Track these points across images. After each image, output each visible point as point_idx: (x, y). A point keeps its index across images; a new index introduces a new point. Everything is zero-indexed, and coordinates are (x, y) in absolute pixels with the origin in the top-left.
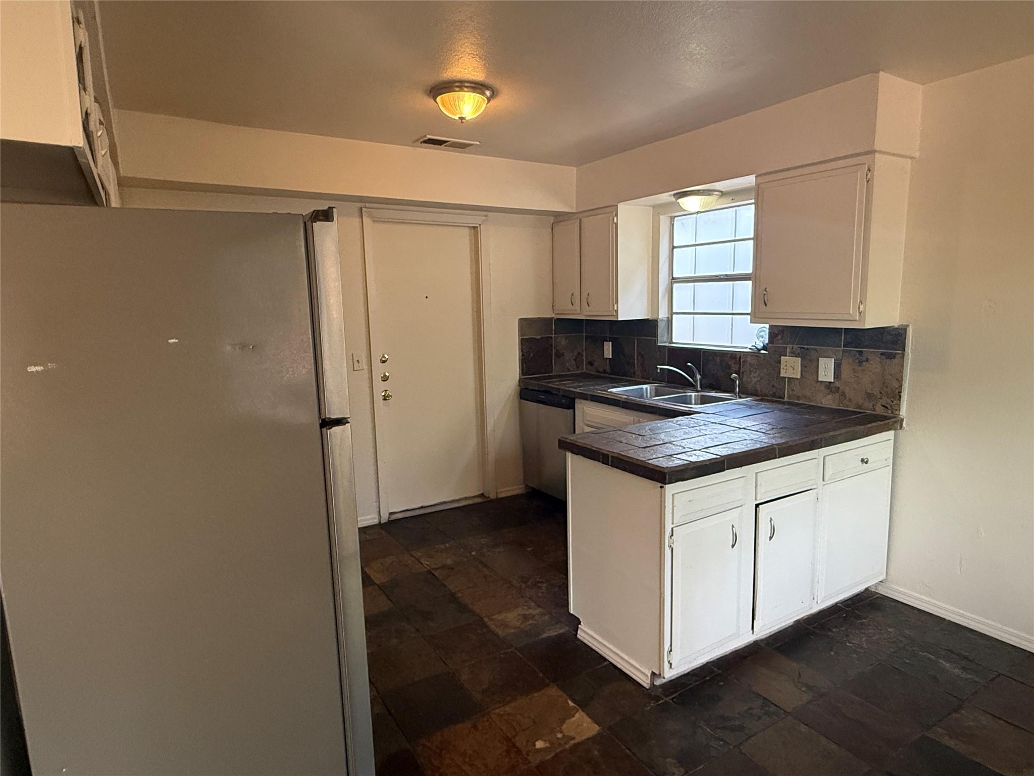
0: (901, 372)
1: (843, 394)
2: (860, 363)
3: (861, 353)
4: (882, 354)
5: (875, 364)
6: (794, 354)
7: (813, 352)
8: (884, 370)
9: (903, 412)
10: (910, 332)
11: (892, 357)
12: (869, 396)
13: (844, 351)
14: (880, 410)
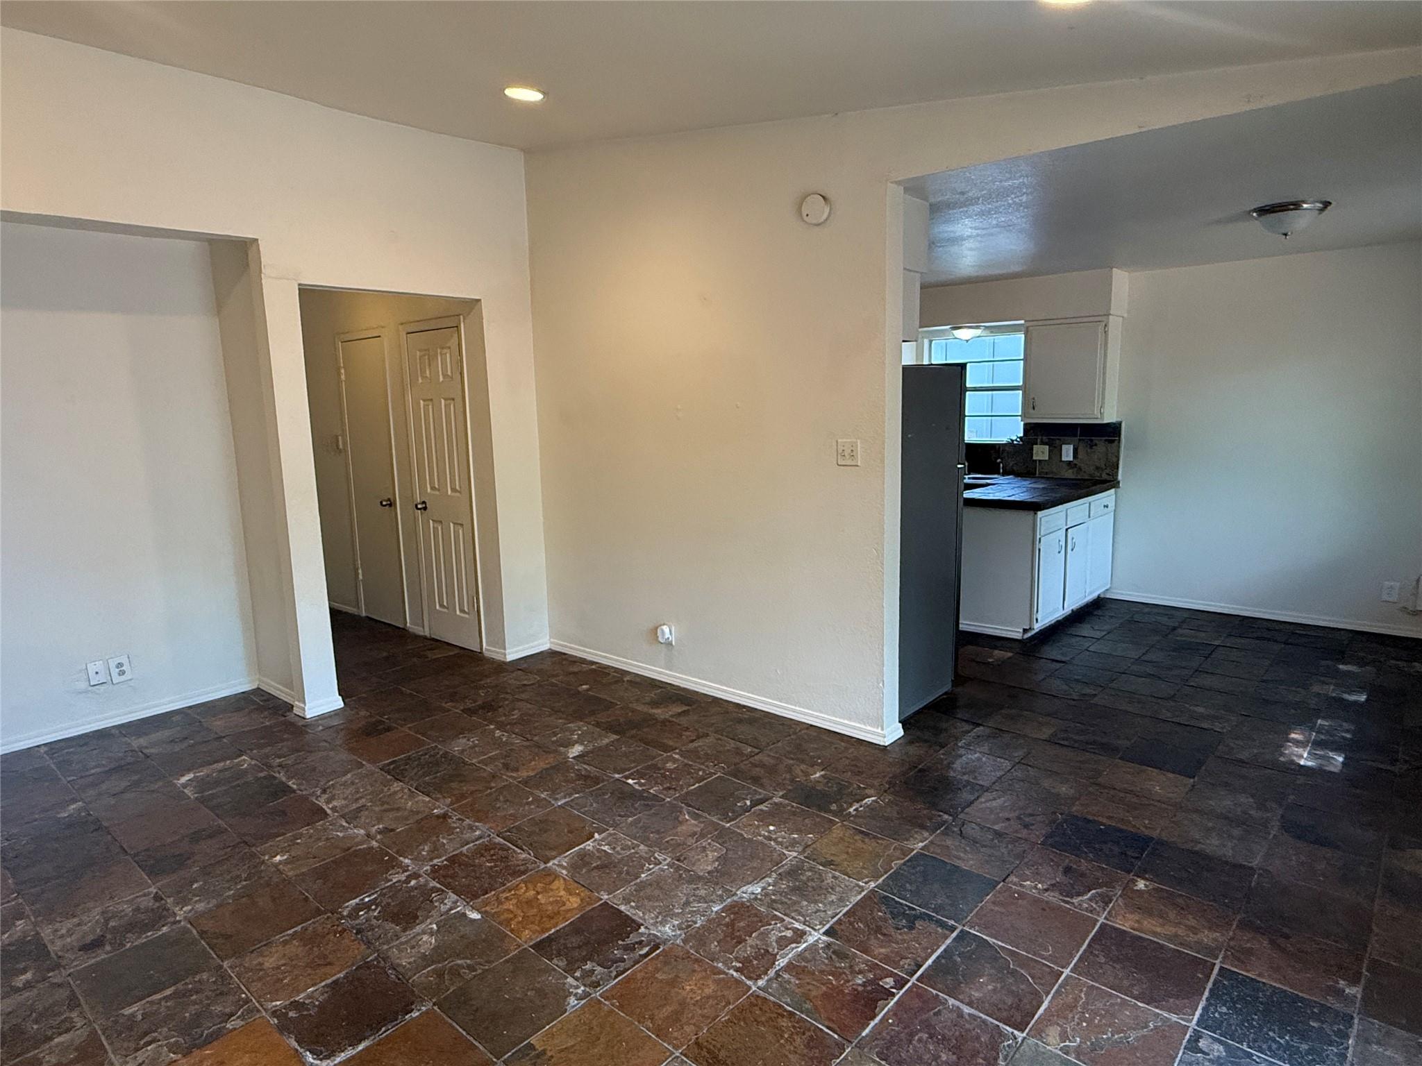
0: (1118, 452)
1: (1080, 469)
2: (1091, 447)
3: (1091, 440)
4: (1106, 440)
5: (1101, 447)
6: (1043, 443)
7: (1058, 441)
8: (1107, 450)
9: (1120, 478)
10: (1123, 425)
11: (1112, 441)
12: (1097, 468)
13: (1080, 440)
14: (1104, 476)
